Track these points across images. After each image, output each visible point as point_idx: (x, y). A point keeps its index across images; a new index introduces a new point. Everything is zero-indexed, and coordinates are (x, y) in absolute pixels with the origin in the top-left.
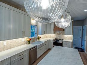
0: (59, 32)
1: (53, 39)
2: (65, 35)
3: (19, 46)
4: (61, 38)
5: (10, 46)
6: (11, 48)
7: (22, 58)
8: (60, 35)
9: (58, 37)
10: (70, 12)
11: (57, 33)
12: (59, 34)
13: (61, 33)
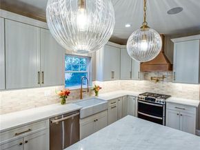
0: (156, 76)
1: (137, 93)
2: (177, 84)
3: (36, 106)
4: (164, 92)
5: (10, 106)
6: (11, 110)
7: (26, 142)
8: (160, 84)
9: (156, 89)
10: (181, 7)
11: (152, 78)
12: (158, 81)
13: (163, 77)
